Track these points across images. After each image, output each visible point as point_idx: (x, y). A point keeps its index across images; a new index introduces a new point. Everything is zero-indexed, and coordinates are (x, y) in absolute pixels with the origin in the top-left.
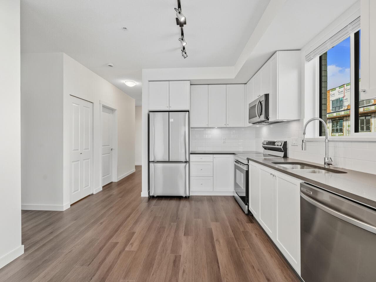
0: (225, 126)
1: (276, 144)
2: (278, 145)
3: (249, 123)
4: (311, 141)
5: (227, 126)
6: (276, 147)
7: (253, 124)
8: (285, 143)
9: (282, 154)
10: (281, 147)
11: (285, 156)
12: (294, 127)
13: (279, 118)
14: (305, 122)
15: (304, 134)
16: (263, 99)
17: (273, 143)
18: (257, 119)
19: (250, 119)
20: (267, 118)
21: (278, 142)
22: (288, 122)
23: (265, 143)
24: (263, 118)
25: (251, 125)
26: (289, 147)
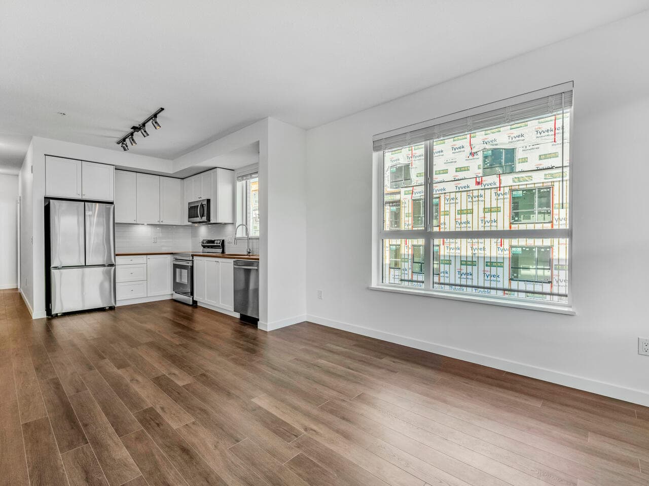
0: (158, 223)
1: (216, 242)
2: (217, 243)
3: (189, 222)
4: (240, 239)
5: (161, 223)
6: (215, 244)
7: (193, 223)
8: (223, 241)
9: (220, 250)
10: (220, 245)
11: (223, 252)
12: (229, 228)
13: (219, 221)
14: (237, 226)
15: (236, 234)
16: (205, 203)
17: (213, 242)
18: (198, 219)
19: (189, 218)
20: (209, 219)
21: (217, 240)
22: (225, 224)
23: (205, 242)
24: (204, 219)
25: (190, 223)
26: (226, 244)
